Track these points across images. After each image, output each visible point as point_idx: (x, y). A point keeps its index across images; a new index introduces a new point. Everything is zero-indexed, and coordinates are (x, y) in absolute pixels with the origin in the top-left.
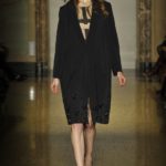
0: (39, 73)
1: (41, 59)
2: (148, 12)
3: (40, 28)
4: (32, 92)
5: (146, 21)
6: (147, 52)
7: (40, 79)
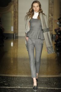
0: (15, 37)
1: (15, 32)
2: (52, 17)
3: (15, 22)
4: (12, 44)
5: (51, 20)
6: (51, 31)
7: (15, 39)
